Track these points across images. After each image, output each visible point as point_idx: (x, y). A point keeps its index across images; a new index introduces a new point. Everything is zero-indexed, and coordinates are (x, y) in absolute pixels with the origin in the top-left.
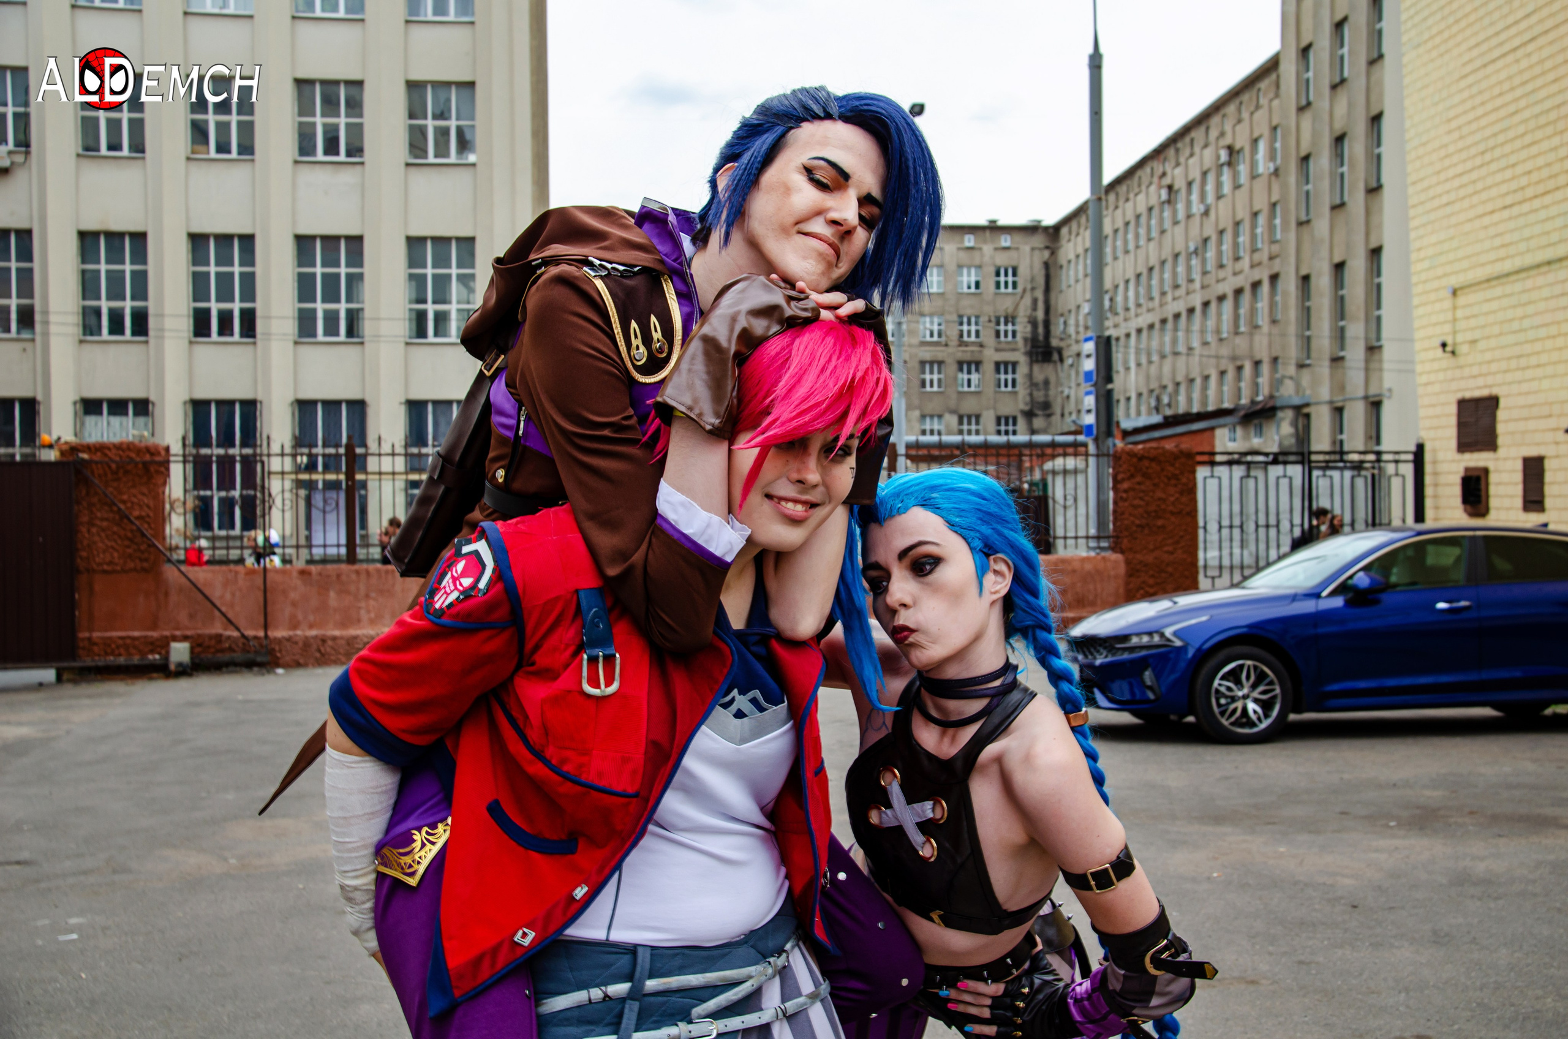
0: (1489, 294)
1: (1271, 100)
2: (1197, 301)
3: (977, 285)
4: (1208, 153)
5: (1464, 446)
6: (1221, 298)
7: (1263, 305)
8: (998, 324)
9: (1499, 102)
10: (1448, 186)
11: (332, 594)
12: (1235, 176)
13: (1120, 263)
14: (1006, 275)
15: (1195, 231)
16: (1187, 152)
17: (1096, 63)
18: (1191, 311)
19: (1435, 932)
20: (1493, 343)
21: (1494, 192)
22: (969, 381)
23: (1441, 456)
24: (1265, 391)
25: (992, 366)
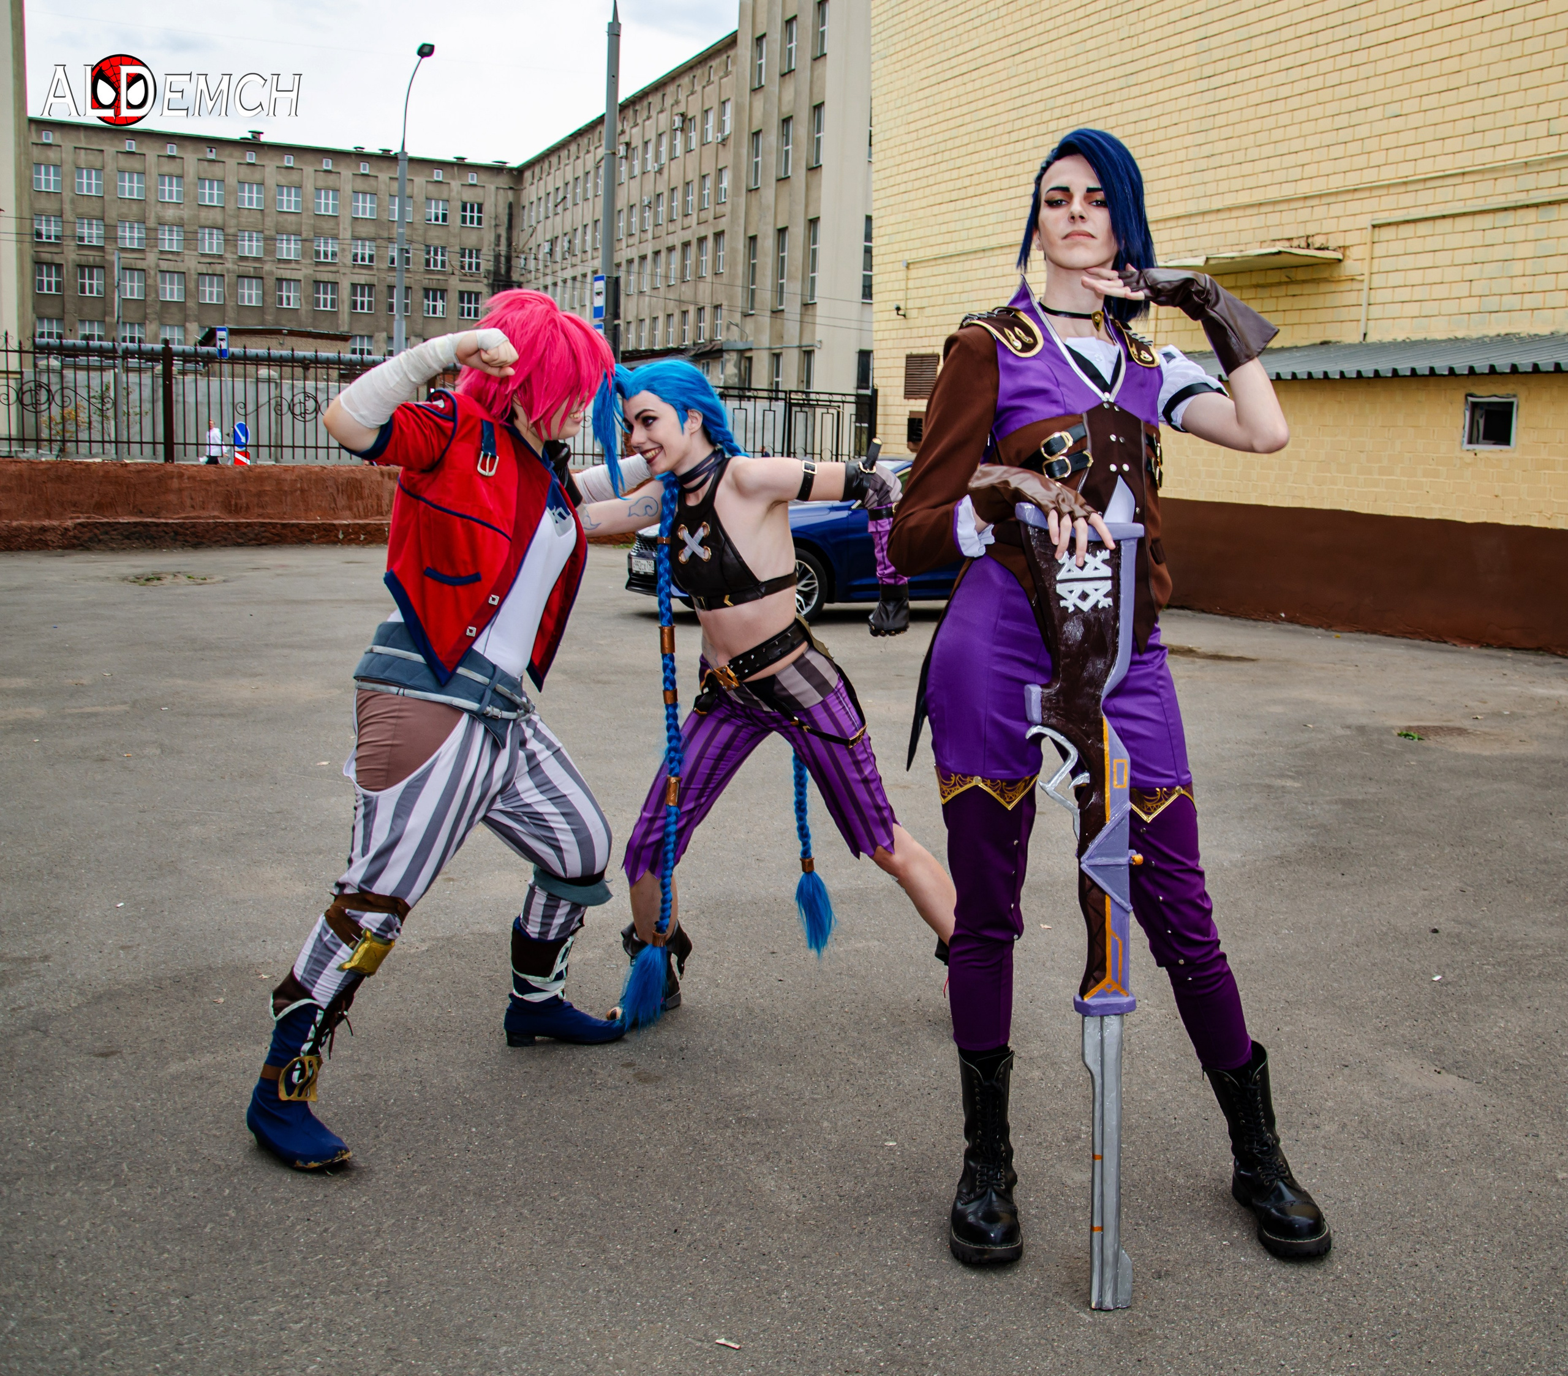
0: (936, 270)
1: (721, 78)
2: (648, 249)
3: (445, 217)
4: (663, 117)
5: (909, 394)
6: (671, 249)
7: (707, 258)
8: (463, 256)
10: (905, 177)
12: (687, 141)
13: (580, 207)
14: (472, 211)
15: (649, 187)
16: (645, 115)
17: (614, 32)
18: (643, 258)
22: (435, 307)
23: (890, 400)
24: (706, 335)
25: (457, 294)
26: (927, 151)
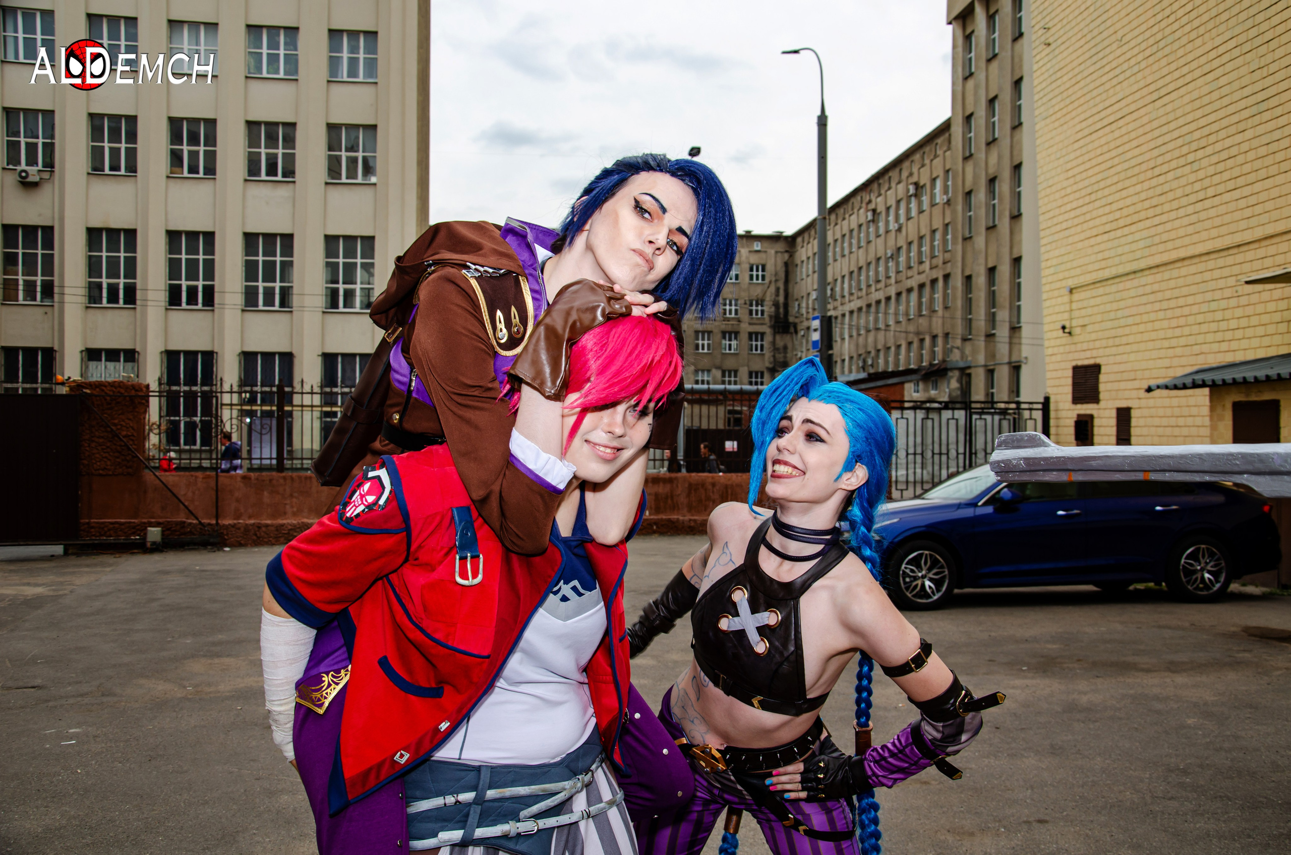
0: (1095, 292)
1: (945, 152)
2: (892, 291)
3: (737, 277)
4: (901, 187)
5: (1077, 399)
6: (910, 290)
7: (938, 296)
8: (751, 305)
9: (1100, 159)
10: (1066, 216)
11: (266, 493)
12: (920, 204)
13: (838, 263)
14: (757, 270)
15: (891, 242)
16: (886, 186)
17: (822, 122)
18: (888, 299)
19: (1052, 746)
20: (1097, 327)
21: (1097, 222)
22: (730, 345)
23: (1061, 406)
24: (939, 357)
25: (747, 336)
26: (1083, 193)
